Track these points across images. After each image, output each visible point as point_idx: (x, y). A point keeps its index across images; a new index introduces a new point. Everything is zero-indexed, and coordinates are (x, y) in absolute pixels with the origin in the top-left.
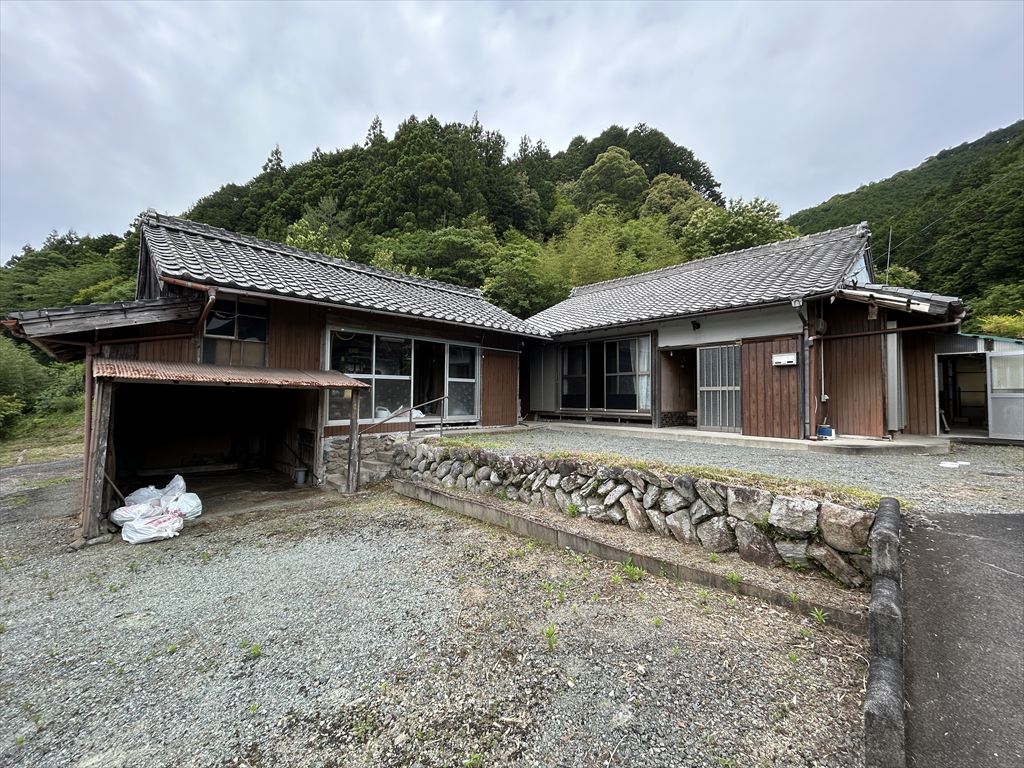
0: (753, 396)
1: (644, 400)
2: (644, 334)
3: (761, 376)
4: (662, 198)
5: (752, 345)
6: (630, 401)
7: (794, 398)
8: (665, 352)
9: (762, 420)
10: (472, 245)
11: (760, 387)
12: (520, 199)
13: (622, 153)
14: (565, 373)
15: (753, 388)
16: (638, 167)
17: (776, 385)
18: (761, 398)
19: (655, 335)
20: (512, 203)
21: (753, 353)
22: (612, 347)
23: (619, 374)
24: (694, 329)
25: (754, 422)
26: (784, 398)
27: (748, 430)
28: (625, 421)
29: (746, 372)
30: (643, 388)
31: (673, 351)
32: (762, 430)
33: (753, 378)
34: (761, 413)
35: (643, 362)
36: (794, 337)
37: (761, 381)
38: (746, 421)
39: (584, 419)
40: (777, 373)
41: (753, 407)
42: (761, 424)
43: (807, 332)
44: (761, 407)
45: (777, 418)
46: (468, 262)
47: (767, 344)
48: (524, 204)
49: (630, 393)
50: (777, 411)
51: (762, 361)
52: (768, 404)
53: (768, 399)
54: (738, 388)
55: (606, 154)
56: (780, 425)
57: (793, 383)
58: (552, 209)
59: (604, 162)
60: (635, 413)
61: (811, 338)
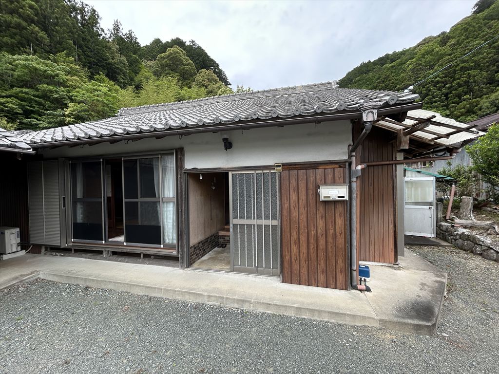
0: (295, 234)
1: (169, 233)
2: (167, 152)
3: (303, 211)
4: (203, 81)
5: (293, 172)
6: (154, 234)
7: (341, 240)
8: (194, 175)
9: (304, 265)
10: (57, 75)
11: (303, 224)
12: (113, 59)
13: (181, 51)
14: (79, 195)
15: (294, 226)
16: (190, 61)
17: (321, 223)
18: (303, 238)
19: (180, 153)
20: (106, 60)
21: (294, 182)
22: (131, 165)
23: (140, 200)
24: (226, 149)
25: (296, 267)
26: (330, 240)
27: (288, 278)
28: (148, 257)
29: (286, 206)
30: (168, 217)
31: (203, 175)
32: (304, 277)
33: (295, 214)
34: (304, 257)
35: (168, 187)
36: (340, 164)
37: (303, 217)
38: (286, 265)
39: (101, 252)
40: (321, 208)
41: (294, 249)
42: (304, 271)
43: (354, 159)
44: (304, 249)
45: (322, 263)
46: (51, 87)
47: (311, 172)
48: (115, 63)
49: (153, 223)
50: (322, 255)
51: (304, 192)
52: (312, 246)
53: (312, 240)
54: (275, 223)
55: (172, 49)
56: (325, 272)
57: (340, 222)
58: (138, 73)
59: (171, 53)
60: (159, 250)
61: (359, 167)
